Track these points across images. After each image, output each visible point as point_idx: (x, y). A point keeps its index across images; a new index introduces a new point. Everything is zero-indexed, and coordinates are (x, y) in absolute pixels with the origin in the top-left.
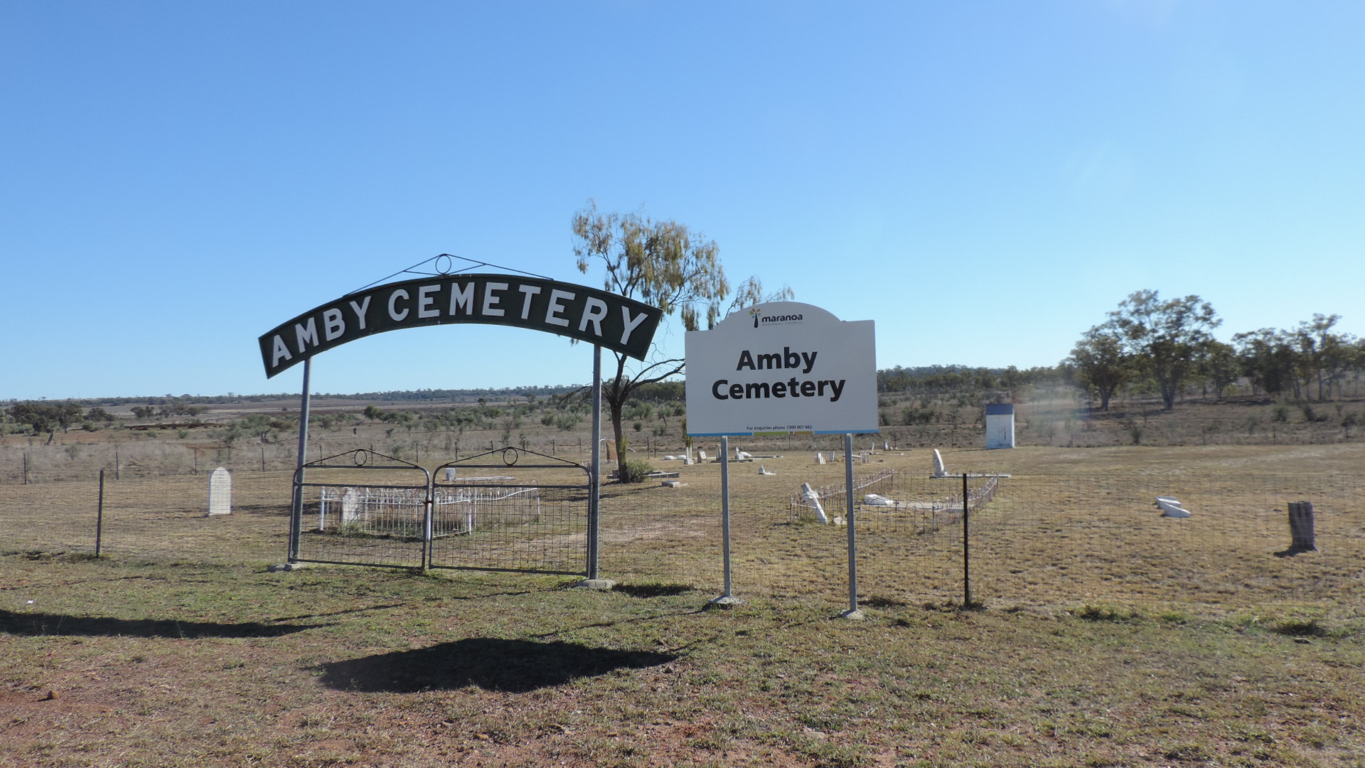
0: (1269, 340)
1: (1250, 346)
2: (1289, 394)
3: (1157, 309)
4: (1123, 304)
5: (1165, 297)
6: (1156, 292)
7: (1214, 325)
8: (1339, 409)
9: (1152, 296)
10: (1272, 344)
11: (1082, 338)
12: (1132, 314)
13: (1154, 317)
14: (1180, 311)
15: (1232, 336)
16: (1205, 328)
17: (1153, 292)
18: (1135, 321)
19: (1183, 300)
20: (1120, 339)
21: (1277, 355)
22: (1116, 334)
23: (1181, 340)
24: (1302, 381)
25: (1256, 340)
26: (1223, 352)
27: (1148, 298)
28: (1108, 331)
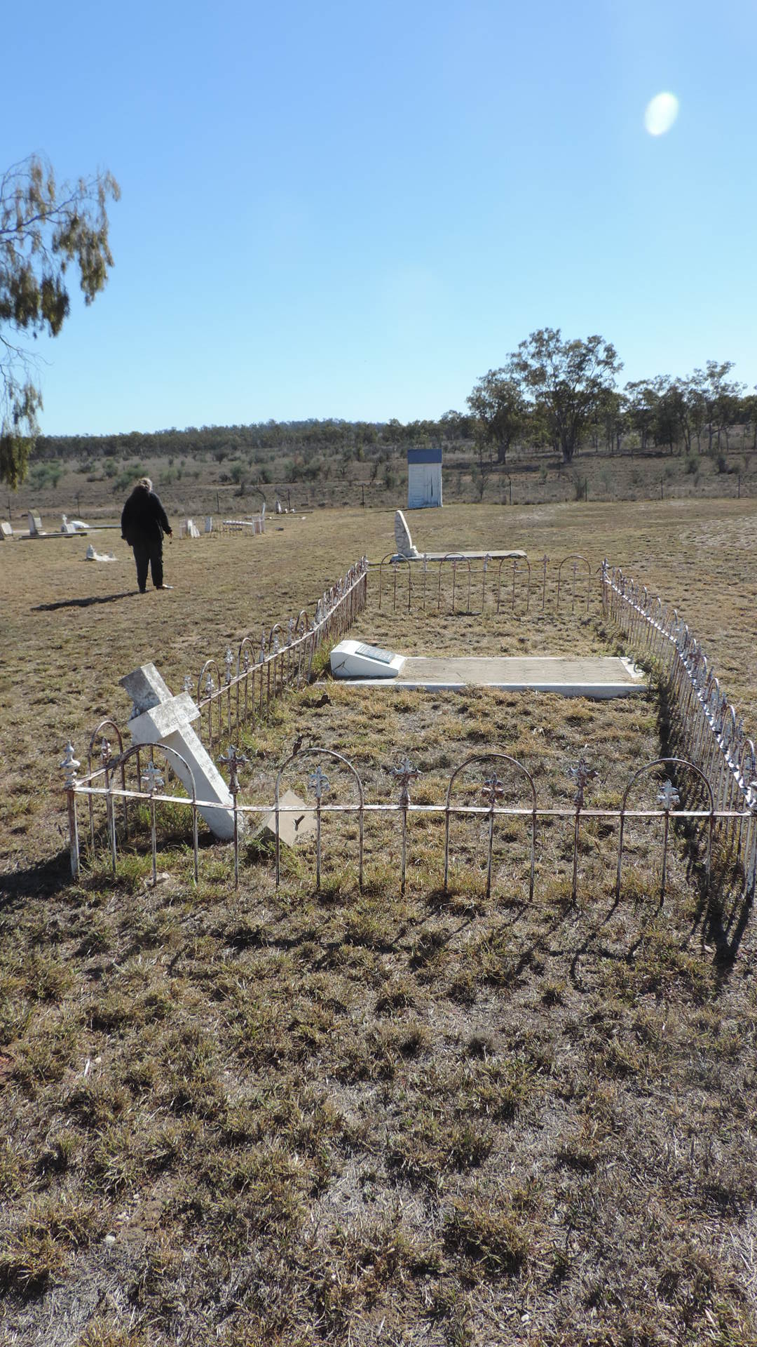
0: (662, 389)
1: (641, 396)
3: (558, 350)
4: (523, 344)
5: (567, 337)
6: (558, 331)
7: (615, 370)
9: (555, 336)
10: (665, 394)
11: (479, 383)
12: (533, 356)
13: (556, 359)
14: (581, 354)
15: (626, 384)
16: (605, 374)
17: (555, 331)
18: (534, 364)
19: (585, 341)
20: (519, 386)
21: (668, 405)
22: (514, 380)
23: (582, 386)
25: (646, 389)
26: (616, 400)
27: (551, 338)
28: (505, 376)
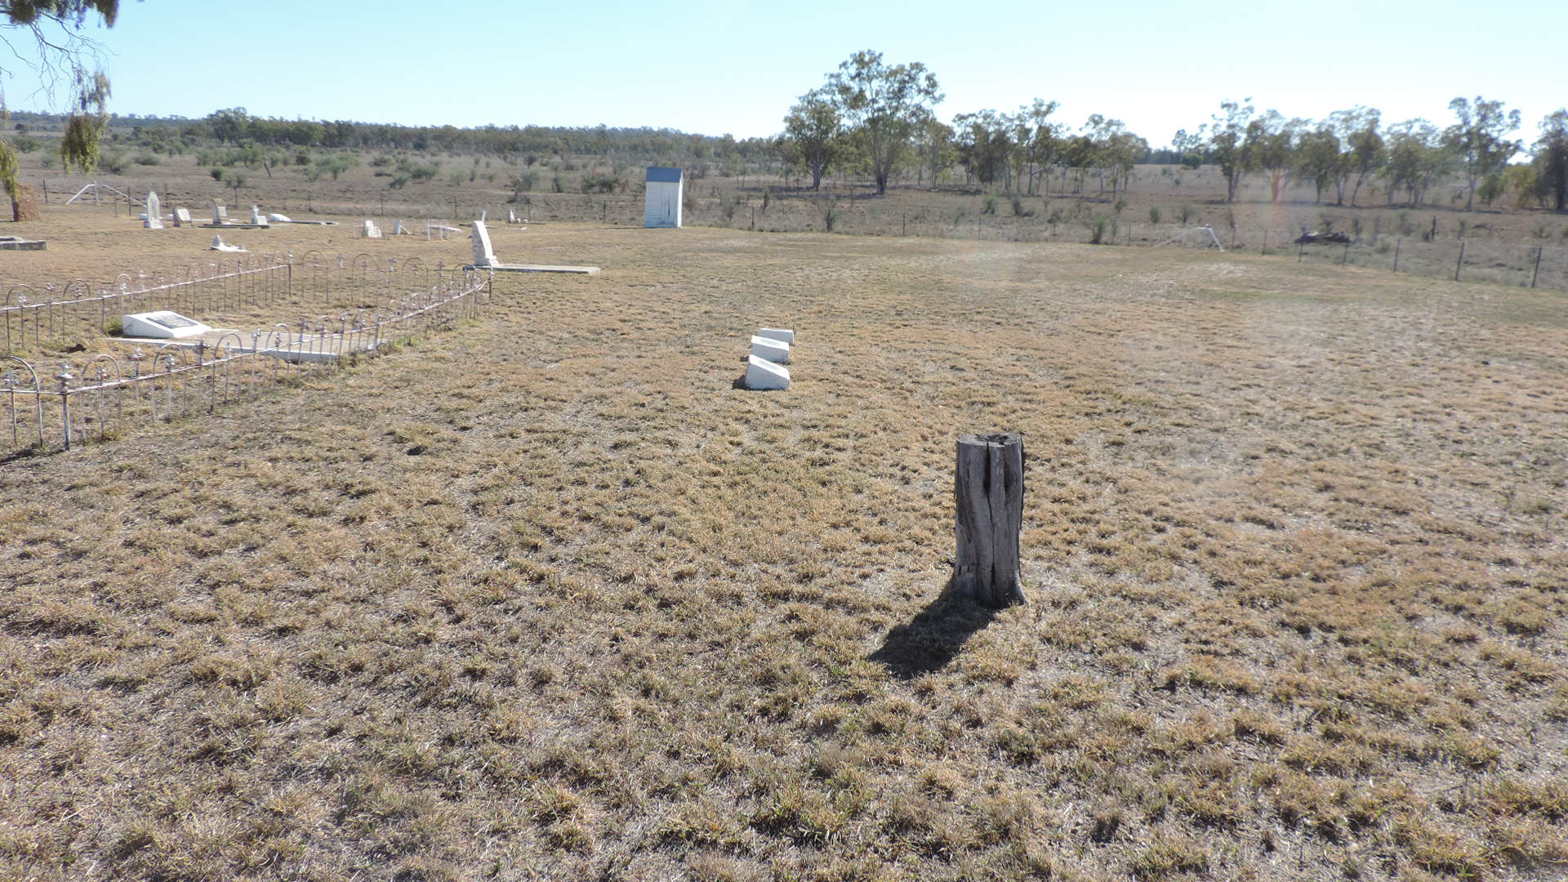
0: (989, 124)
1: (969, 130)
2: (998, 185)
3: (880, 74)
4: (844, 64)
6: (881, 55)
7: (936, 100)
8: (1046, 204)
9: (876, 59)
10: (991, 129)
11: (797, 103)
12: (853, 78)
13: (876, 84)
14: (904, 79)
15: (953, 116)
16: (927, 104)
17: (877, 54)
18: (855, 86)
19: (908, 67)
20: (839, 108)
21: (994, 141)
22: (834, 102)
23: (900, 114)
24: (1013, 173)
25: (975, 123)
26: (942, 132)
27: (871, 61)
28: (826, 98)
